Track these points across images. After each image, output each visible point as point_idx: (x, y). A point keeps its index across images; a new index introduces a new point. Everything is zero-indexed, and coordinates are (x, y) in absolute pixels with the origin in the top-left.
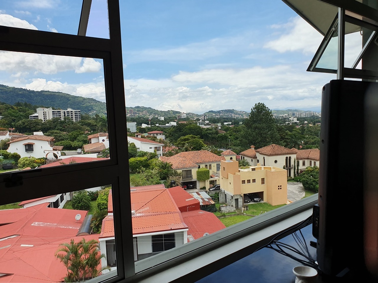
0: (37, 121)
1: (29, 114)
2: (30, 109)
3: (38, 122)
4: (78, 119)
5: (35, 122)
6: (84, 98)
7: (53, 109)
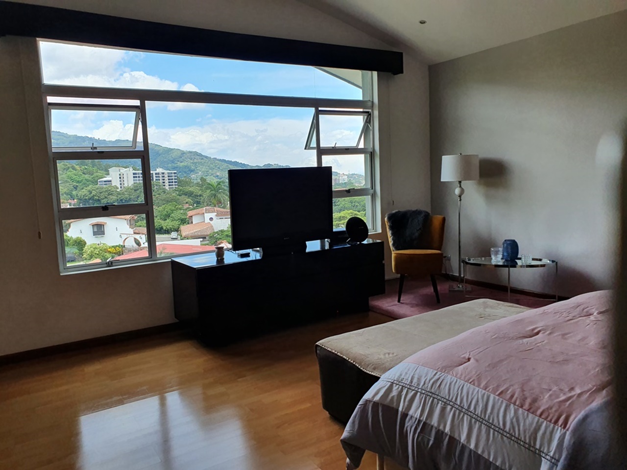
0: (110, 189)
1: (97, 177)
2: (100, 170)
3: (112, 190)
4: (172, 185)
5: (106, 191)
6: (183, 151)
7: (134, 170)
